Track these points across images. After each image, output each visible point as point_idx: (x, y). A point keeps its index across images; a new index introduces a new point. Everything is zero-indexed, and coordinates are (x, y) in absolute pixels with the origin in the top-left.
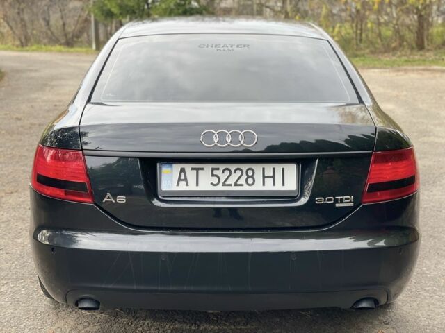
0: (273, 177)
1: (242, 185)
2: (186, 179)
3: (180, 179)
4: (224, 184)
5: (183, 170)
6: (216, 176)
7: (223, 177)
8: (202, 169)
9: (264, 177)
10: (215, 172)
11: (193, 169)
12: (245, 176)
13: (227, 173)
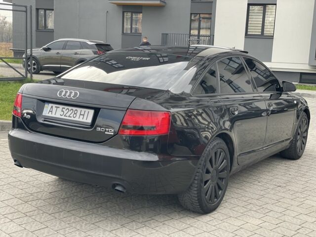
0: (84, 115)
1: (71, 117)
2: (52, 112)
3: (50, 111)
4: (65, 116)
5: (52, 107)
6: (63, 111)
7: (65, 112)
8: (59, 107)
9: (81, 114)
10: (63, 110)
11: (56, 107)
12: (73, 113)
13: (68, 110)
